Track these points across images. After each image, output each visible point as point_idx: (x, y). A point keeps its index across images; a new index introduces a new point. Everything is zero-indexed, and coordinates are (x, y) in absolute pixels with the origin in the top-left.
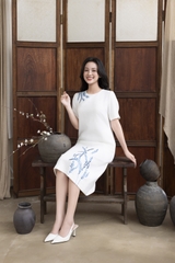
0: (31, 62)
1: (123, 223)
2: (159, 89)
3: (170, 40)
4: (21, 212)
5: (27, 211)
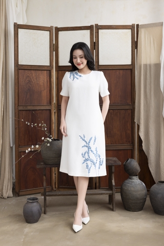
0: (30, 81)
1: (112, 210)
2: (134, 102)
3: (142, 64)
4: (30, 205)
5: (35, 204)
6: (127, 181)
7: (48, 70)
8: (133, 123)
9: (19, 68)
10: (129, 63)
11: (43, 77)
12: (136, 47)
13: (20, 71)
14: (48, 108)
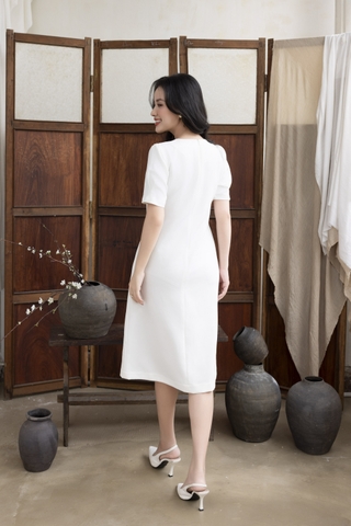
0: (38, 156)
2: (260, 205)
3: (279, 123)
4: (34, 428)
5: (44, 425)
6: (239, 375)
7: (78, 131)
8: (255, 247)
9: (16, 127)
10: (251, 120)
11: (67, 147)
12: (267, 88)
13: (18, 134)
14: (76, 212)
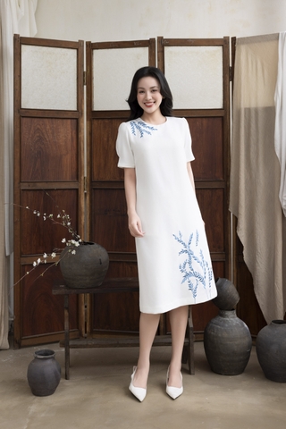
0: (41, 139)
1: (189, 373)
2: (228, 176)
3: (243, 107)
4: (40, 364)
5: (49, 362)
6: (215, 321)
7: (73, 117)
8: (226, 213)
9: (22, 114)
10: (219, 105)
11: (65, 130)
12: (232, 78)
13: (24, 120)
14: (73, 186)
